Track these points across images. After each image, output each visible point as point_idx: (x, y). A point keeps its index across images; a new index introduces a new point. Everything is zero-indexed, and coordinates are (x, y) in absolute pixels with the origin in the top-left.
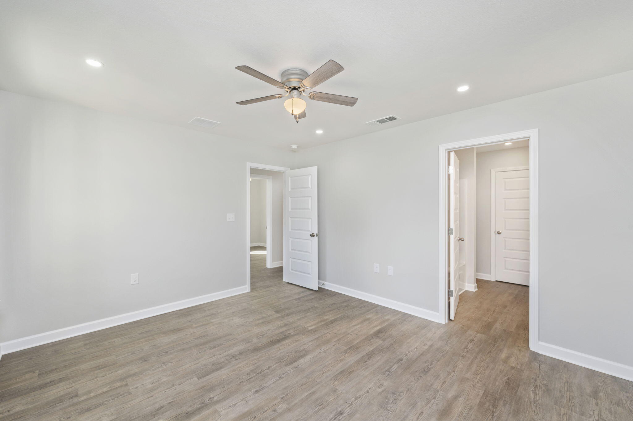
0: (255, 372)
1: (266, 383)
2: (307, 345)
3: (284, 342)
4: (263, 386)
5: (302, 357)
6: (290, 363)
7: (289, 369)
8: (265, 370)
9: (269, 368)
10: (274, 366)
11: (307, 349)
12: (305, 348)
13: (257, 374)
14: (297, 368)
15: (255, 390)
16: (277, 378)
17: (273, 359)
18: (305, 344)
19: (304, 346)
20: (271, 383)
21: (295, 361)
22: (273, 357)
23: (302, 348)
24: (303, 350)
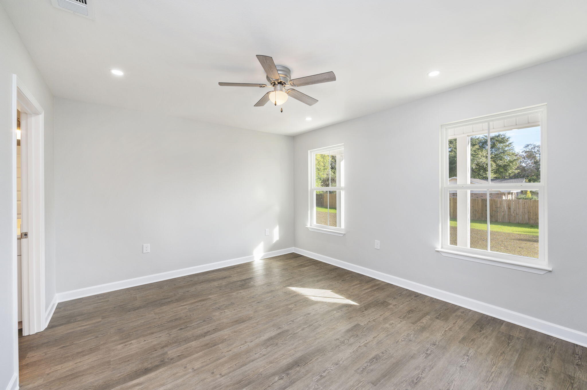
0: (314, 326)
1: (303, 318)
2: (261, 354)
3: (290, 360)
4: (305, 317)
5: (271, 338)
6: (284, 332)
7: (286, 328)
8: (307, 327)
9: (303, 329)
10: (299, 330)
11: (263, 348)
12: (265, 350)
13: (312, 325)
14: (279, 327)
15: (310, 315)
16: (295, 321)
17: (301, 338)
18: (264, 355)
19: (265, 353)
20: (299, 318)
21: (279, 334)
22: (301, 339)
23: (269, 349)
24: (268, 346)
